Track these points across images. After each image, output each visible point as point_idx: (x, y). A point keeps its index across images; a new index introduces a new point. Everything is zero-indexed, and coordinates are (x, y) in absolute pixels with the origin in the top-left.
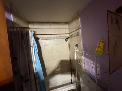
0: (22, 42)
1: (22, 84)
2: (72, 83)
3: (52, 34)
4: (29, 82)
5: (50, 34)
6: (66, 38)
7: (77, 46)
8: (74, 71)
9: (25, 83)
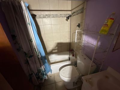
0: (16, 18)
1: (27, 59)
2: (69, 60)
3: (51, 9)
4: (33, 57)
5: (49, 9)
6: (68, 16)
7: (79, 26)
8: (72, 51)
9: (29, 58)
